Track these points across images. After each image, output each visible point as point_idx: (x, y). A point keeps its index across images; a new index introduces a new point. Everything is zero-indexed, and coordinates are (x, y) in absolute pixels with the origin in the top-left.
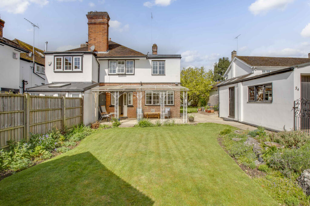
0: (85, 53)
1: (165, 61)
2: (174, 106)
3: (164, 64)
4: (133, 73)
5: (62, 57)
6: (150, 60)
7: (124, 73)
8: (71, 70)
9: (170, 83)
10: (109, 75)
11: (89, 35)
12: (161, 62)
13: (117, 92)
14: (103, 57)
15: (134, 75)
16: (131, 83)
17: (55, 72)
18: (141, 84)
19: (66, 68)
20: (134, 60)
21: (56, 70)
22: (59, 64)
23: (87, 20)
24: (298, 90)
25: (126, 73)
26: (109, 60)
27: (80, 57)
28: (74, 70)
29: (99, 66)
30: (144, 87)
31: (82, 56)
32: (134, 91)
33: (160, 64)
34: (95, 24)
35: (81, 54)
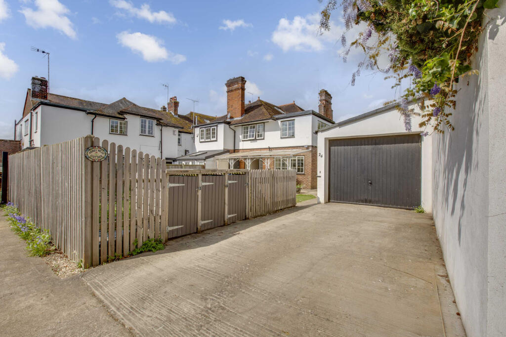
0: (219, 123)
1: (294, 120)
2: (304, 174)
3: (293, 124)
4: (263, 138)
5: (204, 129)
6: (279, 121)
7: (254, 138)
8: (209, 140)
9: (300, 147)
10: (243, 141)
11: (228, 102)
12: (291, 122)
13: (249, 159)
14: (237, 124)
15: (264, 139)
16: (261, 149)
17: (201, 142)
18: (270, 149)
19: (207, 139)
20: (264, 123)
21: (201, 140)
22: (202, 135)
23: (226, 89)
24: (322, 156)
25: (257, 138)
26: (242, 125)
27: (216, 127)
28: (212, 139)
29: (235, 133)
30: (274, 152)
31: (217, 126)
32: (264, 158)
33: (289, 125)
34: (232, 91)
35: (216, 124)
